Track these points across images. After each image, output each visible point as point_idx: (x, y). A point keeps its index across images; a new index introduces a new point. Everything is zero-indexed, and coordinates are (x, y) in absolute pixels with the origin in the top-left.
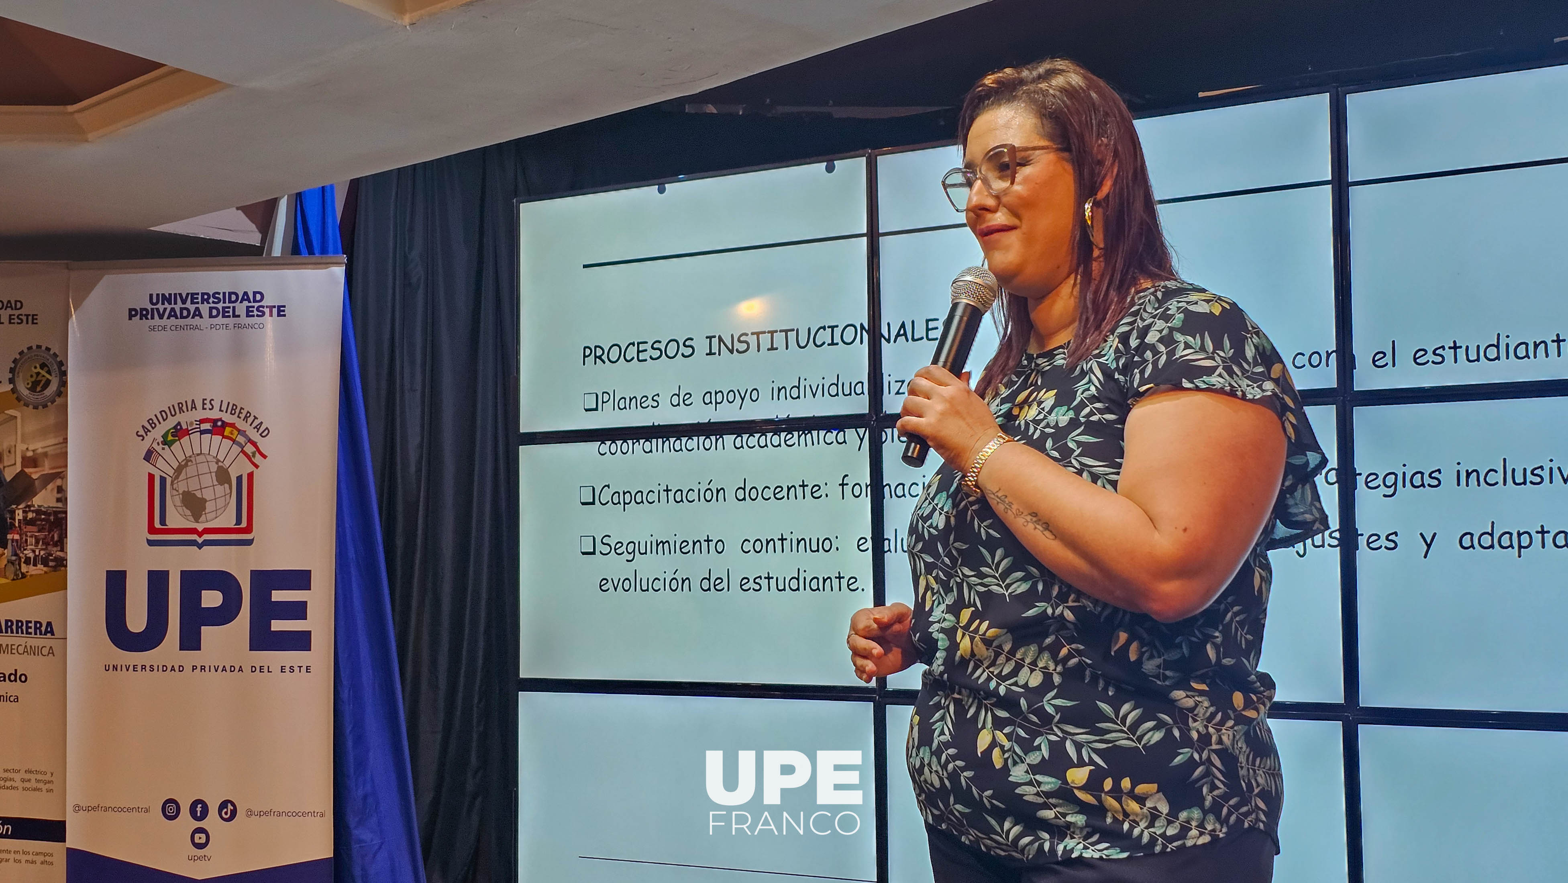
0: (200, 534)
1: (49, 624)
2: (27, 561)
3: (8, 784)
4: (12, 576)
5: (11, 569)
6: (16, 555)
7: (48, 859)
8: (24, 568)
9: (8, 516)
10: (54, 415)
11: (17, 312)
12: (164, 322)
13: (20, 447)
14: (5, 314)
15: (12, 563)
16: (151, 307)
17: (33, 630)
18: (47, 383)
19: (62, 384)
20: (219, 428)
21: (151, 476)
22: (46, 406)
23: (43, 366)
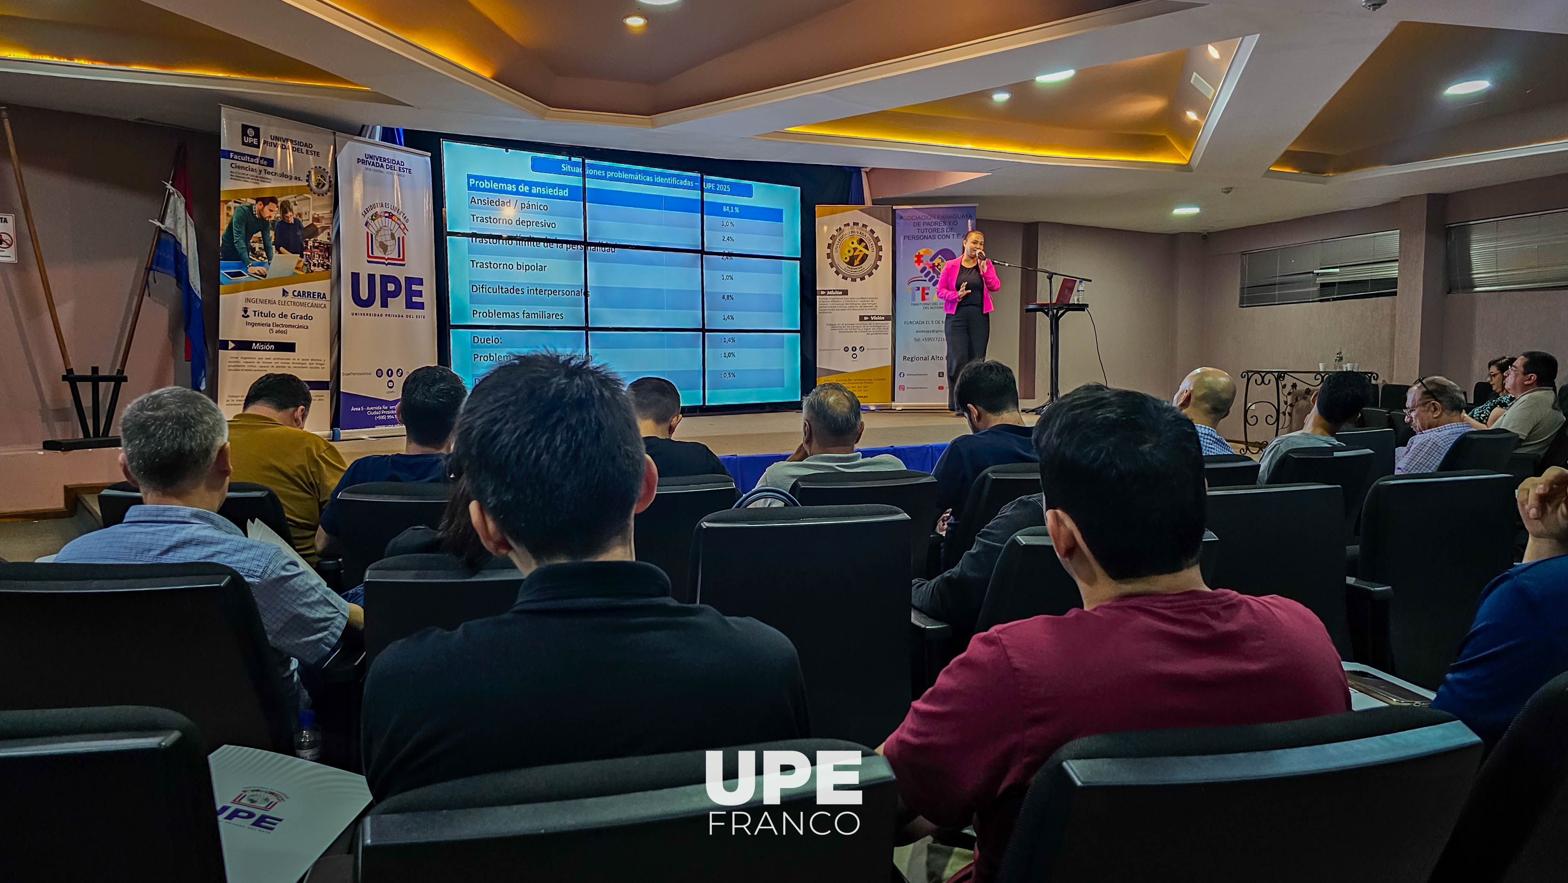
0: (386, 260)
1: (324, 294)
2: (314, 265)
3: (304, 366)
4: (305, 271)
5: (305, 268)
6: (308, 261)
7: (321, 398)
8: (312, 268)
9: (304, 244)
10: (327, 200)
11: (310, 149)
12: (370, 167)
13: (312, 212)
14: (304, 149)
15: (306, 265)
16: (365, 159)
17: (316, 297)
18: (324, 185)
19: (330, 186)
20: (391, 216)
21: (368, 233)
22: (323, 195)
23: (322, 176)
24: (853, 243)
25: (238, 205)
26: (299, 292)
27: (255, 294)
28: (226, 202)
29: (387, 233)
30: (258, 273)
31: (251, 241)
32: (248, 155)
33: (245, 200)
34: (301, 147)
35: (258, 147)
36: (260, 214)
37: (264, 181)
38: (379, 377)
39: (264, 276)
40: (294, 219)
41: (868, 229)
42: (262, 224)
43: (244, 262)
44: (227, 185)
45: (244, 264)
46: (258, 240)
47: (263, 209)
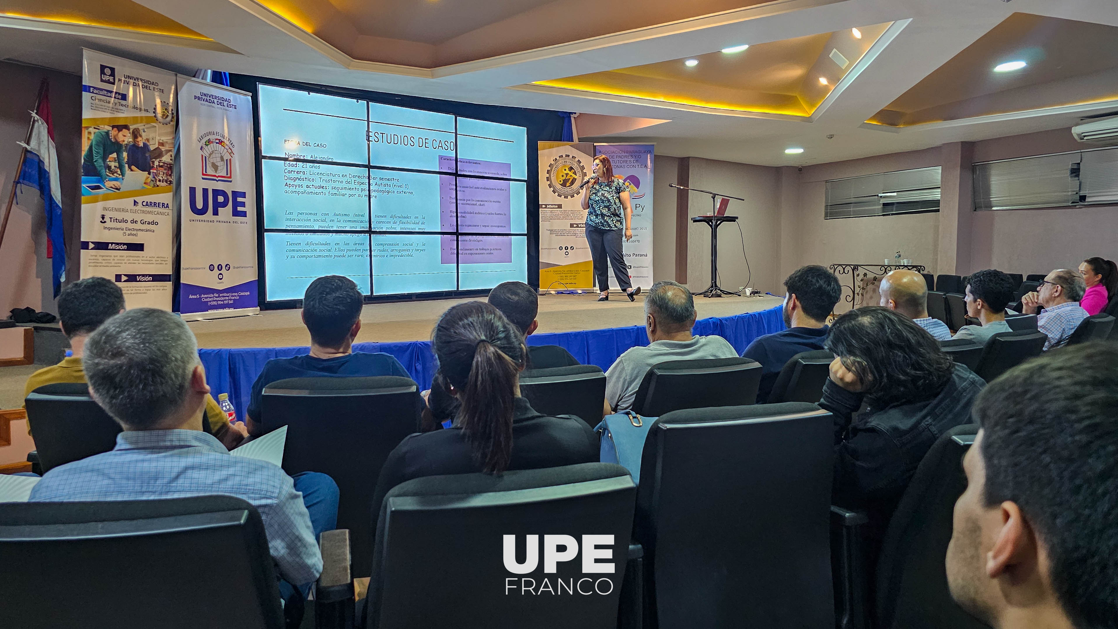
0: (217, 177)
1: (167, 204)
2: (160, 181)
3: (151, 262)
4: (152, 186)
5: (152, 184)
6: (154, 178)
7: (165, 288)
8: (158, 183)
9: (151, 163)
10: (170, 128)
11: (156, 87)
12: (204, 103)
13: (158, 138)
14: (152, 87)
15: (153, 181)
16: (200, 96)
17: (161, 206)
18: (168, 116)
19: (173, 117)
20: (221, 142)
21: (202, 156)
22: (166, 124)
23: (166, 109)
24: (565, 170)
25: (97, 130)
26: (147, 202)
27: (111, 203)
28: (87, 128)
29: (217, 155)
30: (113, 186)
31: (108, 160)
32: (105, 90)
33: (103, 126)
34: (149, 85)
35: (114, 83)
36: (115, 139)
37: (119, 112)
38: (212, 270)
39: (118, 189)
40: (144, 143)
41: (577, 160)
42: (117, 147)
43: (102, 178)
44: (87, 114)
45: (102, 180)
46: (113, 159)
47: (117, 135)
